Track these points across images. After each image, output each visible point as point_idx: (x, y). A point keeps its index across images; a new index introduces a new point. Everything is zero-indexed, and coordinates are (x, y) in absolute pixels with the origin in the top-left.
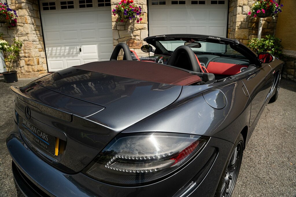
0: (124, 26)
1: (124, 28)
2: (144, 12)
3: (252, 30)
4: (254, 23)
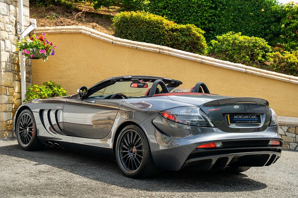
3: (15, 74)
4: (16, 65)
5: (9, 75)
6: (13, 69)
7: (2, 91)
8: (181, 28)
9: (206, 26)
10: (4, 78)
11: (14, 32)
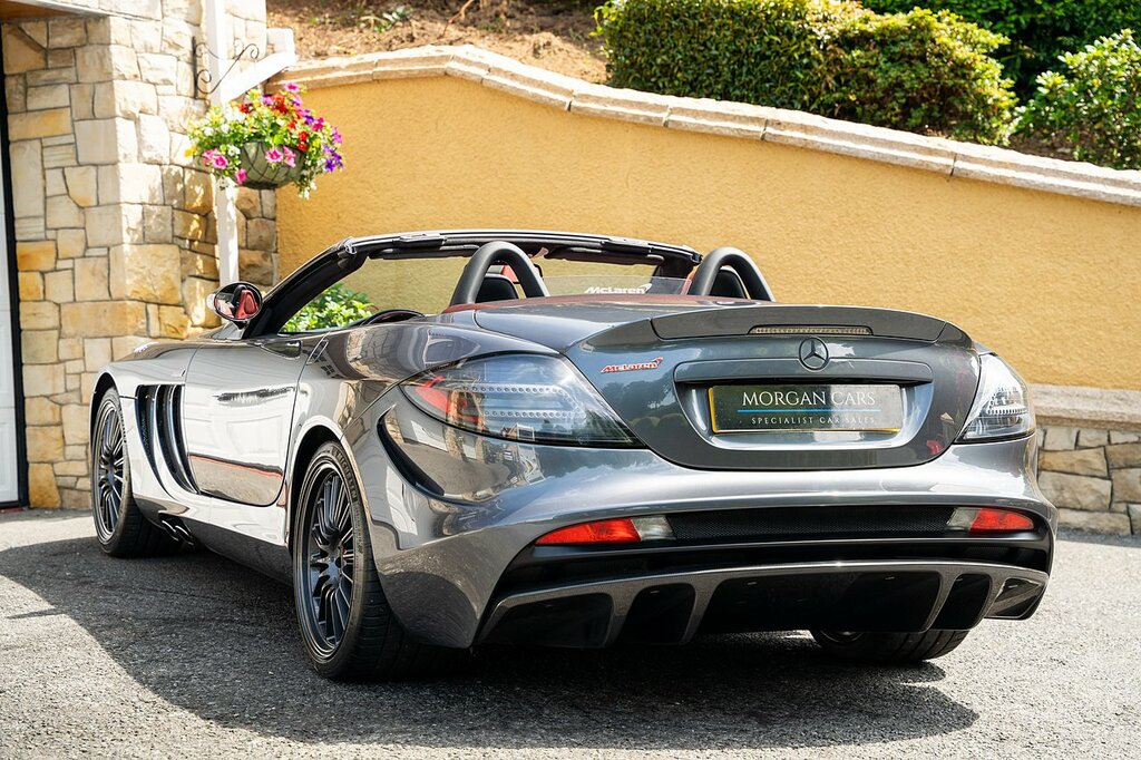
3: (190, 250)
4: (196, 216)
5: (158, 257)
6: (177, 232)
7: (126, 319)
8: (886, 28)
9: (1041, 16)
10: (130, 267)
11: (187, 86)
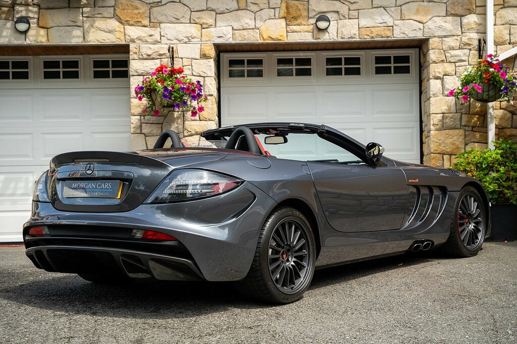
0: (161, 125)
1: (160, 129)
2: (207, 93)
3: (472, 131)
4: (476, 116)
5: (450, 135)
6: (463, 124)
10: (433, 140)
11: (474, 61)
